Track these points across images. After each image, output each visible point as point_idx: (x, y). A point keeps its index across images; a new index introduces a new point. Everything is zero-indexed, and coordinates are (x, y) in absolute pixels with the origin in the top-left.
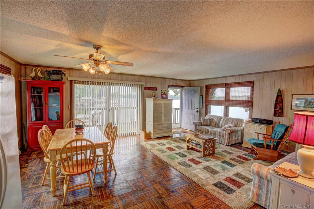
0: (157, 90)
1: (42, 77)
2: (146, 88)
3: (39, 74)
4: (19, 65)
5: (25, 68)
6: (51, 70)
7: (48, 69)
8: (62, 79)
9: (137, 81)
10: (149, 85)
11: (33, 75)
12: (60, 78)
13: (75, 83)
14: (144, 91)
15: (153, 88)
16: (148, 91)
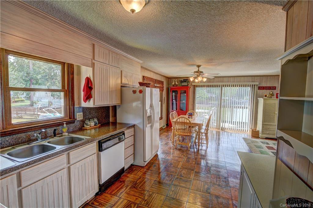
0: (275, 89)
1: (178, 84)
2: (260, 88)
3: (177, 83)
4: (168, 79)
5: (171, 80)
6: (182, 79)
7: (181, 79)
8: (188, 84)
9: (250, 82)
10: (264, 85)
11: (173, 83)
12: (186, 84)
13: (196, 87)
14: (258, 91)
15: (270, 87)
16: (263, 90)
